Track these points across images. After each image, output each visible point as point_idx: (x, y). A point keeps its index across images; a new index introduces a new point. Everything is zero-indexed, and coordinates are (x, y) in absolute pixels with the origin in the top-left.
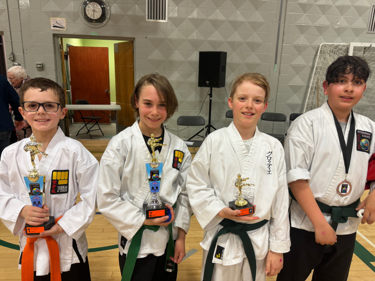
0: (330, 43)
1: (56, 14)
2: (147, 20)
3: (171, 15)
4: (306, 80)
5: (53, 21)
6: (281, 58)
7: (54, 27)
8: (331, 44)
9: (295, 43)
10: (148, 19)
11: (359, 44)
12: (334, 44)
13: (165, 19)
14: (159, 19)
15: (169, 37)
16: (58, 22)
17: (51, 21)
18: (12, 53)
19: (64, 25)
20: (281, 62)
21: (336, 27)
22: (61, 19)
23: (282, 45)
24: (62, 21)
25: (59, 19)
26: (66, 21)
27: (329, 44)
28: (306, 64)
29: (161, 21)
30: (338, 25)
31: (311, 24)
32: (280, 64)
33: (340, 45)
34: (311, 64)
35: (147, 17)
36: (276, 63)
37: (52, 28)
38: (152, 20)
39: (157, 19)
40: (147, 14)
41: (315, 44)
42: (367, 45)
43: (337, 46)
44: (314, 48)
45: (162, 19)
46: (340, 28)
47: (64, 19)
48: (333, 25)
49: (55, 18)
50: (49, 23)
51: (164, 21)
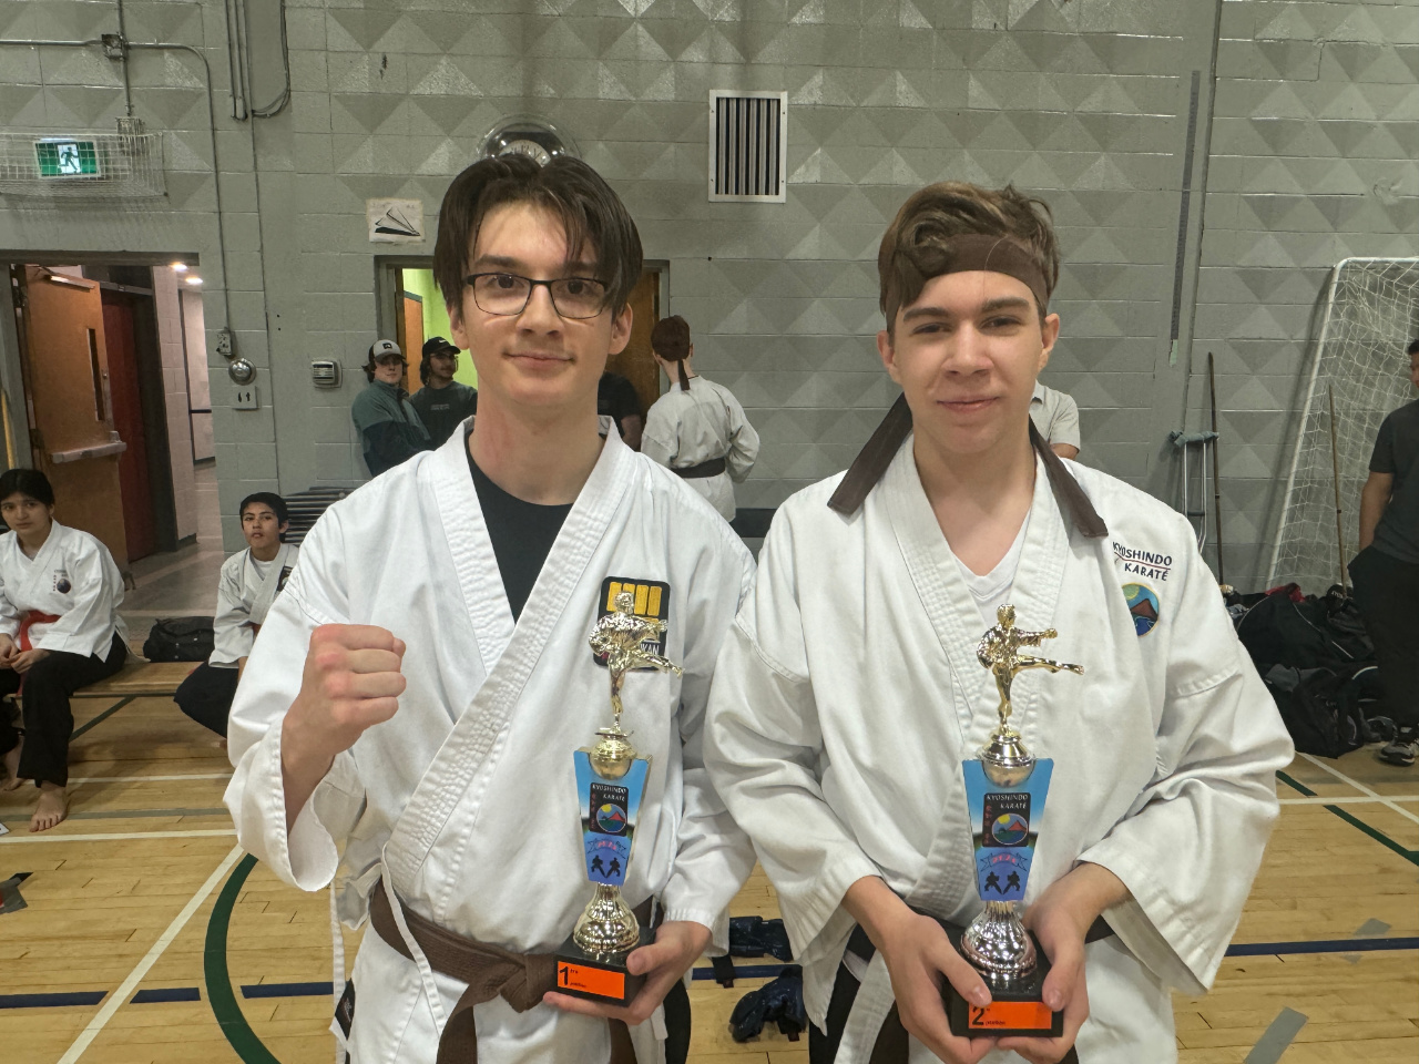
0: (1372, 259)
1: (387, 186)
2: (713, 196)
3: (797, 179)
4: (1287, 394)
5: (376, 212)
6: (1193, 318)
7: (378, 231)
8: (1375, 262)
9: (1244, 262)
10: (717, 192)
12: (1387, 262)
13: (777, 193)
14: (757, 193)
15: (791, 256)
16: (395, 214)
17: (371, 210)
18: (228, 330)
19: (416, 224)
20: (1192, 329)
21: (1390, 200)
22: (408, 202)
23: (1197, 271)
24: (409, 210)
25: (397, 205)
26: (423, 209)
27: (1368, 262)
28: (1286, 337)
29: (764, 198)
30: (1396, 194)
31: (1298, 191)
32: (1191, 337)
33: (1407, 264)
34: (1302, 335)
35: (712, 186)
36: (1175, 335)
37: (374, 236)
38: (732, 197)
39: (747, 193)
40: (712, 175)
41: (1318, 260)
43: (1396, 269)
44: (1310, 274)
45: (767, 193)
46: (1405, 201)
47: (416, 203)
48: (1379, 192)
49: (383, 202)
50: (363, 218)
51: (771, 198)
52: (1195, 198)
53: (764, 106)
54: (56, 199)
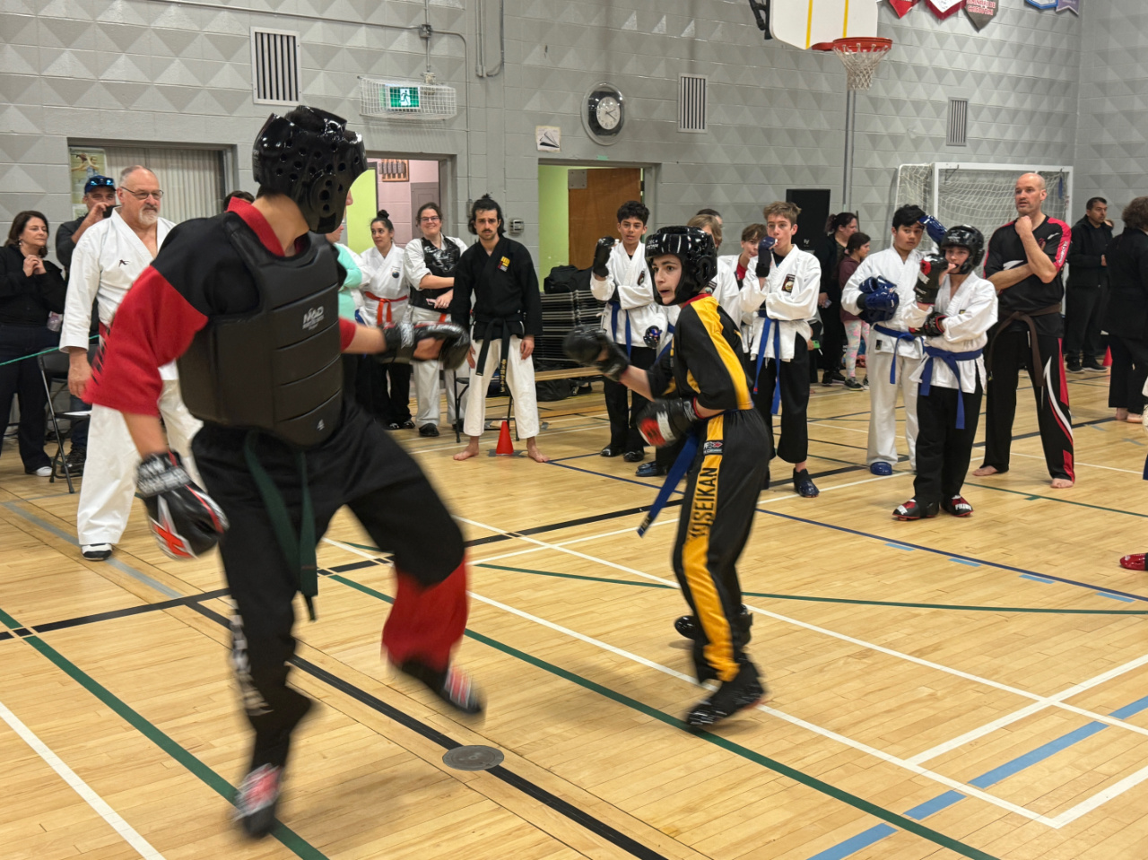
1: (546, 120)
2: (679, 129)
3: (712, 122)
4: (883, 232)
5: (541, 133)
6: (850, 194)
7: (543, 144)
8: (911, 166)
9: (867, 166)
11: (944, 166)
12: (914, 166)
13: (704, 128)
14: (696, 128)
15: (709, 161)
16: (549, 135)
17: (538, 132)
19: (557, 141)
21: (913, 136)
22: (554, 128)
23: (852, 170)
24: (554, 133)
25: (550, 130)
26: (562, 132)
27: (909, 166)
28: (882, 202)
29: (698, 130)
30: (915, 133)
31: (884, 131)
33: (921, 167)
34: (886, 202)
35: (683, 124)
36: (844, 202)
37: (540, 147)
39: (692, 128)
40: (679, 118)
41: (891, 165)
42: (953, 165)
44: (888, 170)
45: (699, 128)
46: (918, 137)
47: (557, 129)
48: (909, 132)
49: (543, 127)
50: (534, 136)
51: (702, 131)
52: (850, 133)
53: (698, 81)
54: (390, 120)
